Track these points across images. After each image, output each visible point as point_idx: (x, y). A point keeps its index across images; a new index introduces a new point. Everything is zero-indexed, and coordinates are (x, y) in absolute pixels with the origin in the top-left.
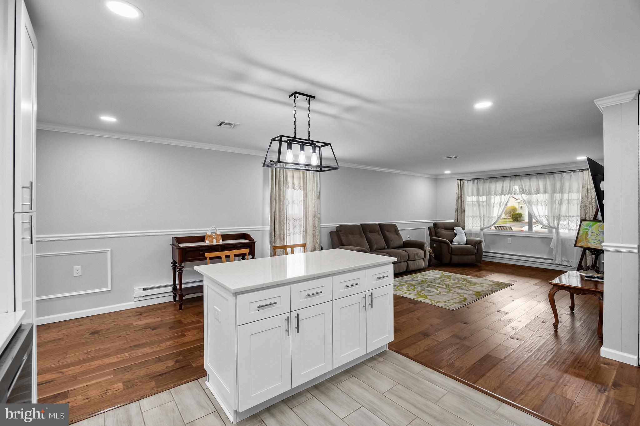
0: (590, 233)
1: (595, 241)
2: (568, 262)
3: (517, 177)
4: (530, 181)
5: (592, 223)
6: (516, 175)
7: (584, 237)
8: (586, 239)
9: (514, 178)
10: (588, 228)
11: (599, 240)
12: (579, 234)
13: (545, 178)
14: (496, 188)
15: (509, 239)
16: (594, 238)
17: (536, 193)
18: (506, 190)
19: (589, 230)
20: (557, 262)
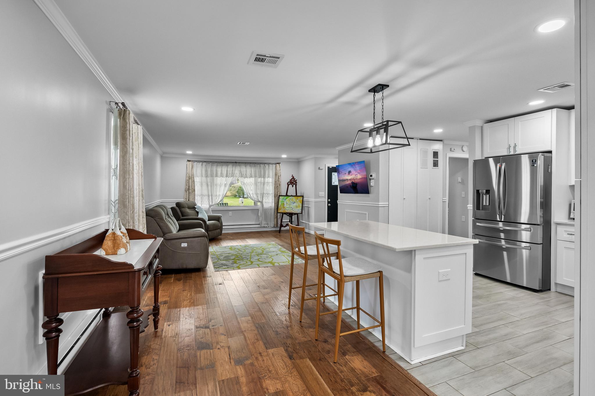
0: (285, 203)
1: (289, 208)
2: (267, 224)
3: (237, 164)
4: (246, 168)
5: (286, 197)
6: (236, 162)
7: (282, 207)
8: (284, 207)
9: (235, 164)
10: (284, 200)
11: (291, 208)
12: (279, 205)
13: (255, 166)
14: (222, 170)
15: (230, 213)
16: (288, 206)
17: (250, 177)
18: (230, 174)
19: (284, 202)
20: (262, 226)
